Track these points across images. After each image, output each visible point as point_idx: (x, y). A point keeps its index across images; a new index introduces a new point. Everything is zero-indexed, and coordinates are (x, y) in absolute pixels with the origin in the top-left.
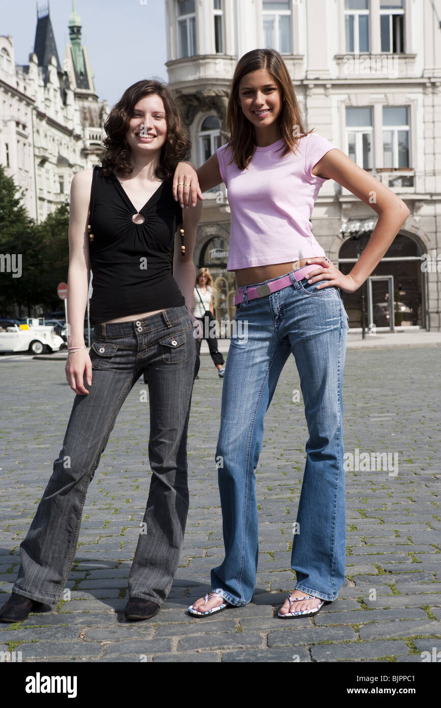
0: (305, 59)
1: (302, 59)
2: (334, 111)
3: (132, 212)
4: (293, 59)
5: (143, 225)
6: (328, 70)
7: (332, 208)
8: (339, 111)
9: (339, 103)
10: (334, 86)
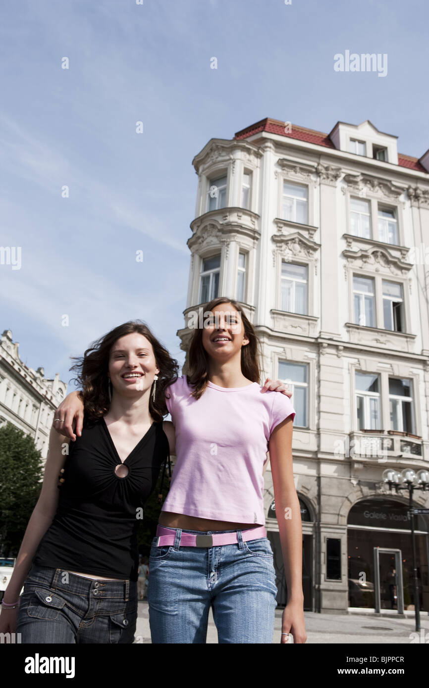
0: (319, 320)
1: (316, 321)
2: (345, 372)
3: (116, 462)
4: (309, 319)
5: (126, 479)
6: (340, 335)
7: (341, 467)
8: (349, 373)
9: (350, 366)
10: (346, 349)
